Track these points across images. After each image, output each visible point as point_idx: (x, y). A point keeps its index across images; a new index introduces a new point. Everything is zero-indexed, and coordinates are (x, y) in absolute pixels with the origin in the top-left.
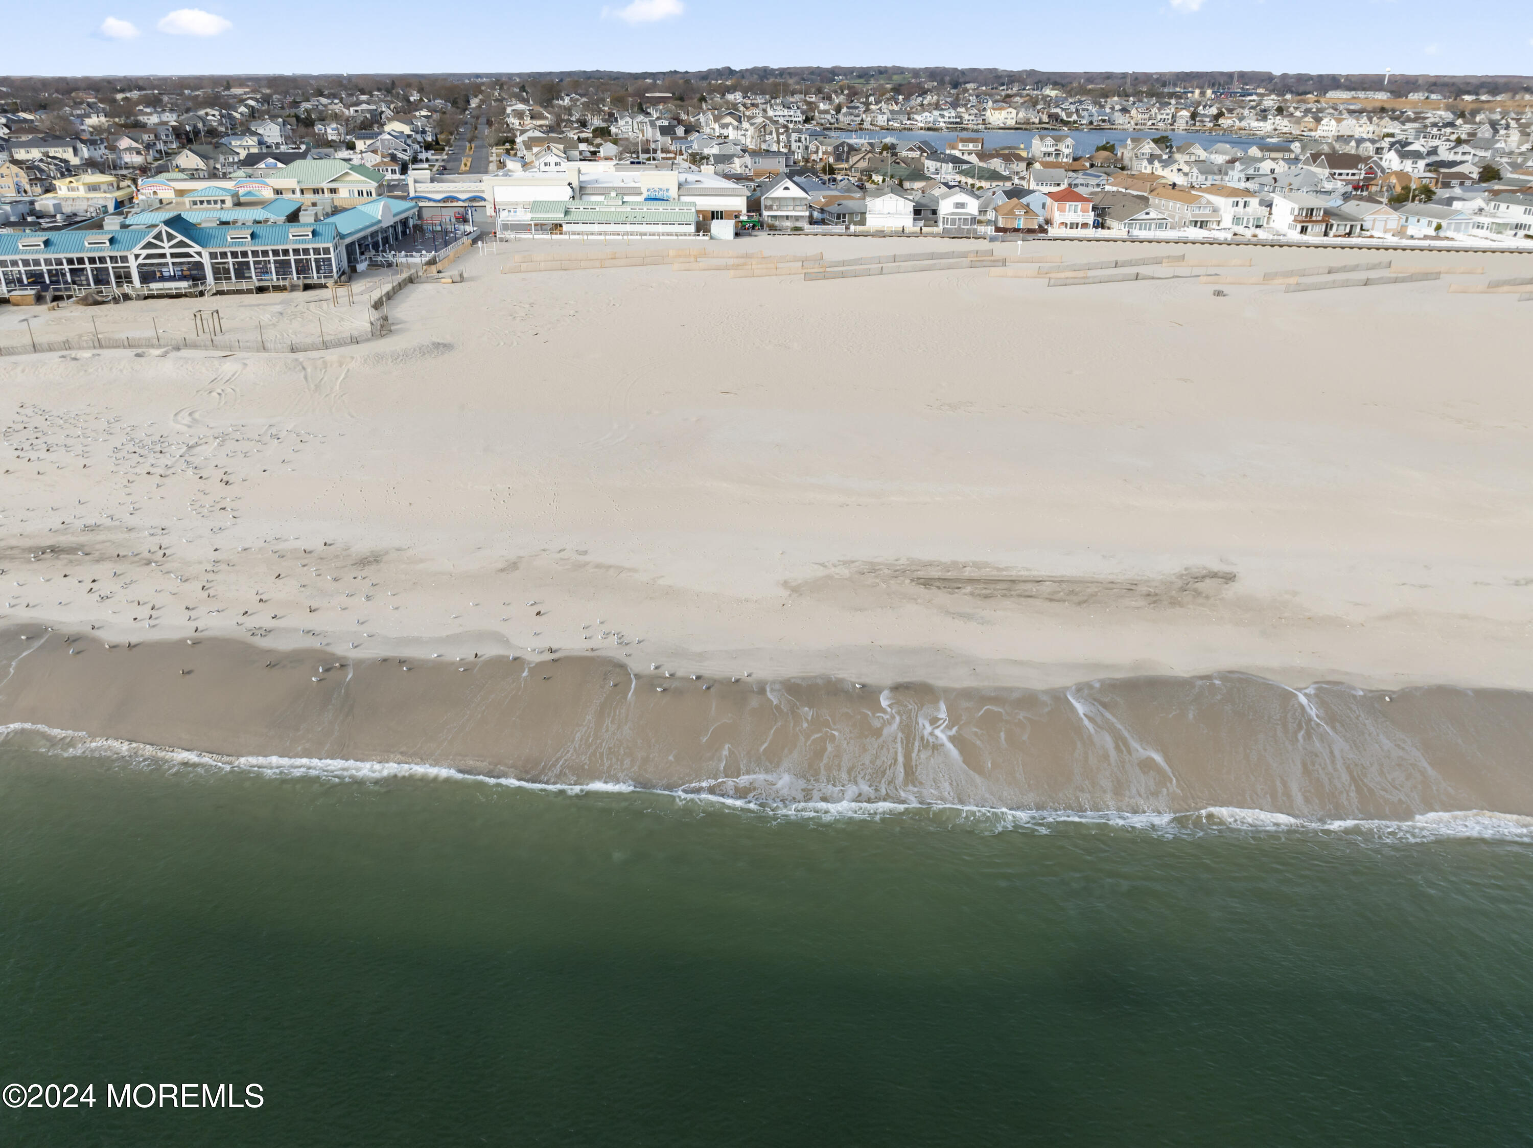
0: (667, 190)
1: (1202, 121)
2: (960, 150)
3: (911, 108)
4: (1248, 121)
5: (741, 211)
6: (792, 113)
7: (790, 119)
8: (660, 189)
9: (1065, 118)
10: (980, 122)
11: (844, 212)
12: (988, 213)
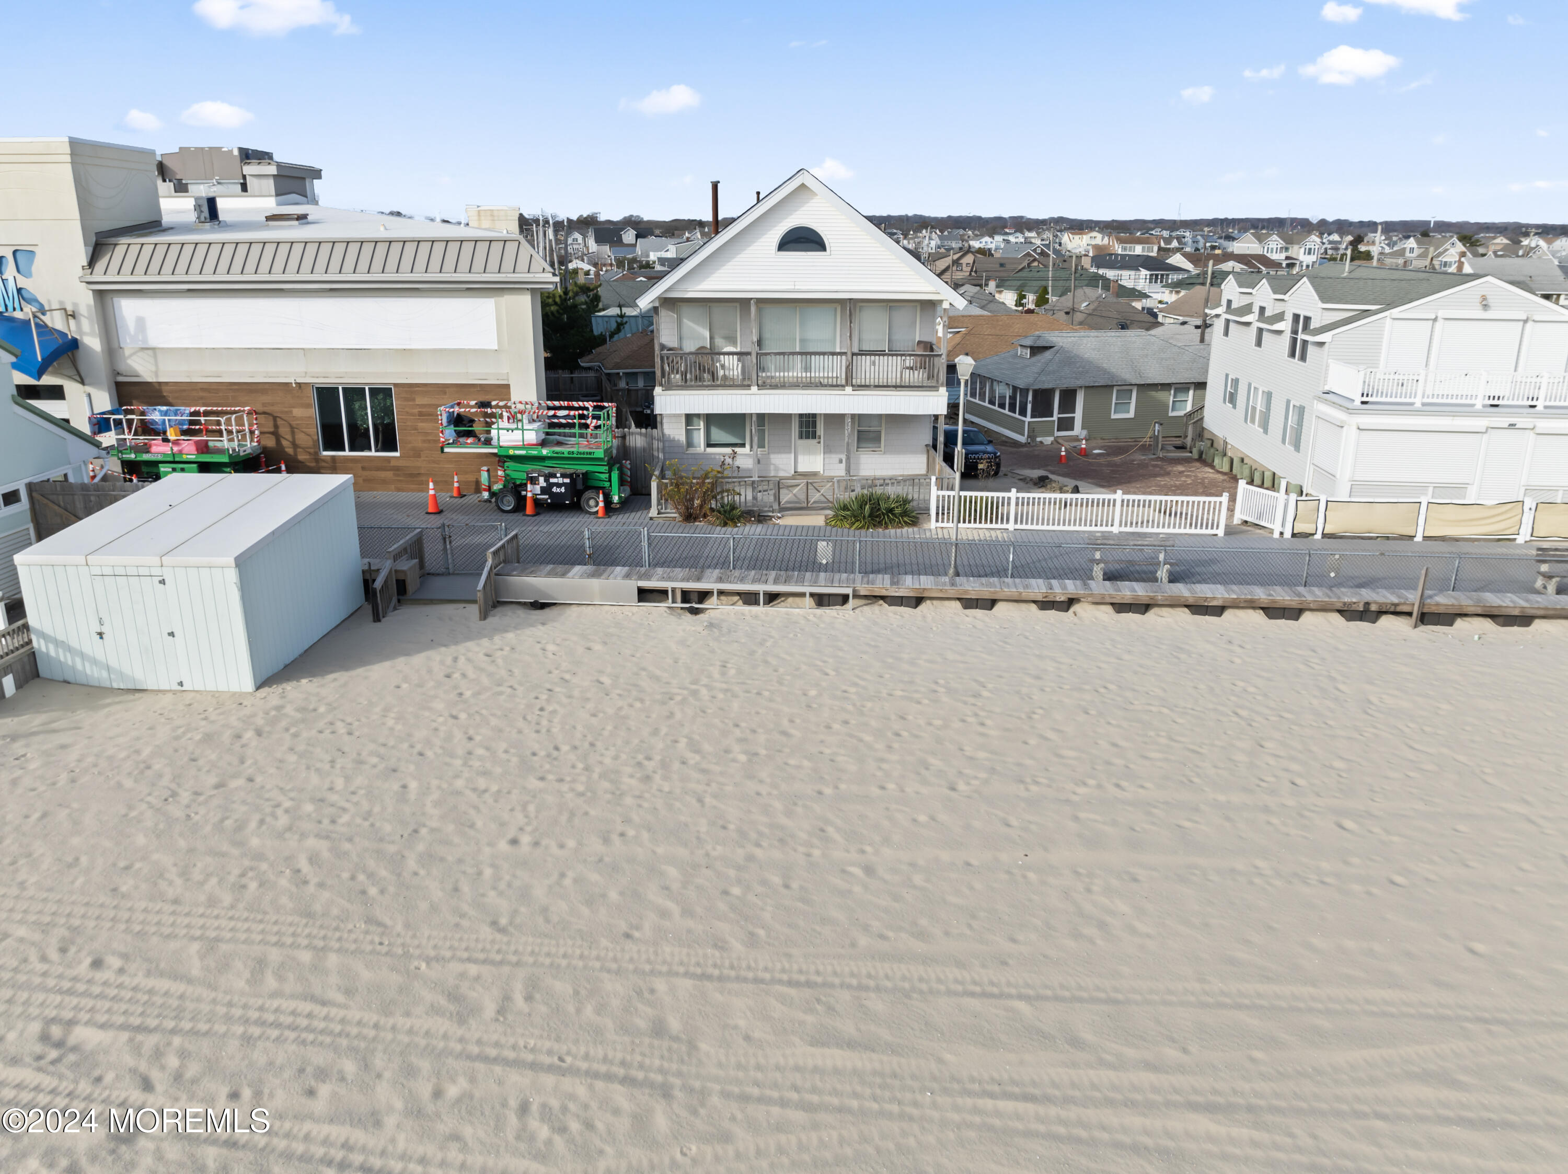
5: (503, 390)
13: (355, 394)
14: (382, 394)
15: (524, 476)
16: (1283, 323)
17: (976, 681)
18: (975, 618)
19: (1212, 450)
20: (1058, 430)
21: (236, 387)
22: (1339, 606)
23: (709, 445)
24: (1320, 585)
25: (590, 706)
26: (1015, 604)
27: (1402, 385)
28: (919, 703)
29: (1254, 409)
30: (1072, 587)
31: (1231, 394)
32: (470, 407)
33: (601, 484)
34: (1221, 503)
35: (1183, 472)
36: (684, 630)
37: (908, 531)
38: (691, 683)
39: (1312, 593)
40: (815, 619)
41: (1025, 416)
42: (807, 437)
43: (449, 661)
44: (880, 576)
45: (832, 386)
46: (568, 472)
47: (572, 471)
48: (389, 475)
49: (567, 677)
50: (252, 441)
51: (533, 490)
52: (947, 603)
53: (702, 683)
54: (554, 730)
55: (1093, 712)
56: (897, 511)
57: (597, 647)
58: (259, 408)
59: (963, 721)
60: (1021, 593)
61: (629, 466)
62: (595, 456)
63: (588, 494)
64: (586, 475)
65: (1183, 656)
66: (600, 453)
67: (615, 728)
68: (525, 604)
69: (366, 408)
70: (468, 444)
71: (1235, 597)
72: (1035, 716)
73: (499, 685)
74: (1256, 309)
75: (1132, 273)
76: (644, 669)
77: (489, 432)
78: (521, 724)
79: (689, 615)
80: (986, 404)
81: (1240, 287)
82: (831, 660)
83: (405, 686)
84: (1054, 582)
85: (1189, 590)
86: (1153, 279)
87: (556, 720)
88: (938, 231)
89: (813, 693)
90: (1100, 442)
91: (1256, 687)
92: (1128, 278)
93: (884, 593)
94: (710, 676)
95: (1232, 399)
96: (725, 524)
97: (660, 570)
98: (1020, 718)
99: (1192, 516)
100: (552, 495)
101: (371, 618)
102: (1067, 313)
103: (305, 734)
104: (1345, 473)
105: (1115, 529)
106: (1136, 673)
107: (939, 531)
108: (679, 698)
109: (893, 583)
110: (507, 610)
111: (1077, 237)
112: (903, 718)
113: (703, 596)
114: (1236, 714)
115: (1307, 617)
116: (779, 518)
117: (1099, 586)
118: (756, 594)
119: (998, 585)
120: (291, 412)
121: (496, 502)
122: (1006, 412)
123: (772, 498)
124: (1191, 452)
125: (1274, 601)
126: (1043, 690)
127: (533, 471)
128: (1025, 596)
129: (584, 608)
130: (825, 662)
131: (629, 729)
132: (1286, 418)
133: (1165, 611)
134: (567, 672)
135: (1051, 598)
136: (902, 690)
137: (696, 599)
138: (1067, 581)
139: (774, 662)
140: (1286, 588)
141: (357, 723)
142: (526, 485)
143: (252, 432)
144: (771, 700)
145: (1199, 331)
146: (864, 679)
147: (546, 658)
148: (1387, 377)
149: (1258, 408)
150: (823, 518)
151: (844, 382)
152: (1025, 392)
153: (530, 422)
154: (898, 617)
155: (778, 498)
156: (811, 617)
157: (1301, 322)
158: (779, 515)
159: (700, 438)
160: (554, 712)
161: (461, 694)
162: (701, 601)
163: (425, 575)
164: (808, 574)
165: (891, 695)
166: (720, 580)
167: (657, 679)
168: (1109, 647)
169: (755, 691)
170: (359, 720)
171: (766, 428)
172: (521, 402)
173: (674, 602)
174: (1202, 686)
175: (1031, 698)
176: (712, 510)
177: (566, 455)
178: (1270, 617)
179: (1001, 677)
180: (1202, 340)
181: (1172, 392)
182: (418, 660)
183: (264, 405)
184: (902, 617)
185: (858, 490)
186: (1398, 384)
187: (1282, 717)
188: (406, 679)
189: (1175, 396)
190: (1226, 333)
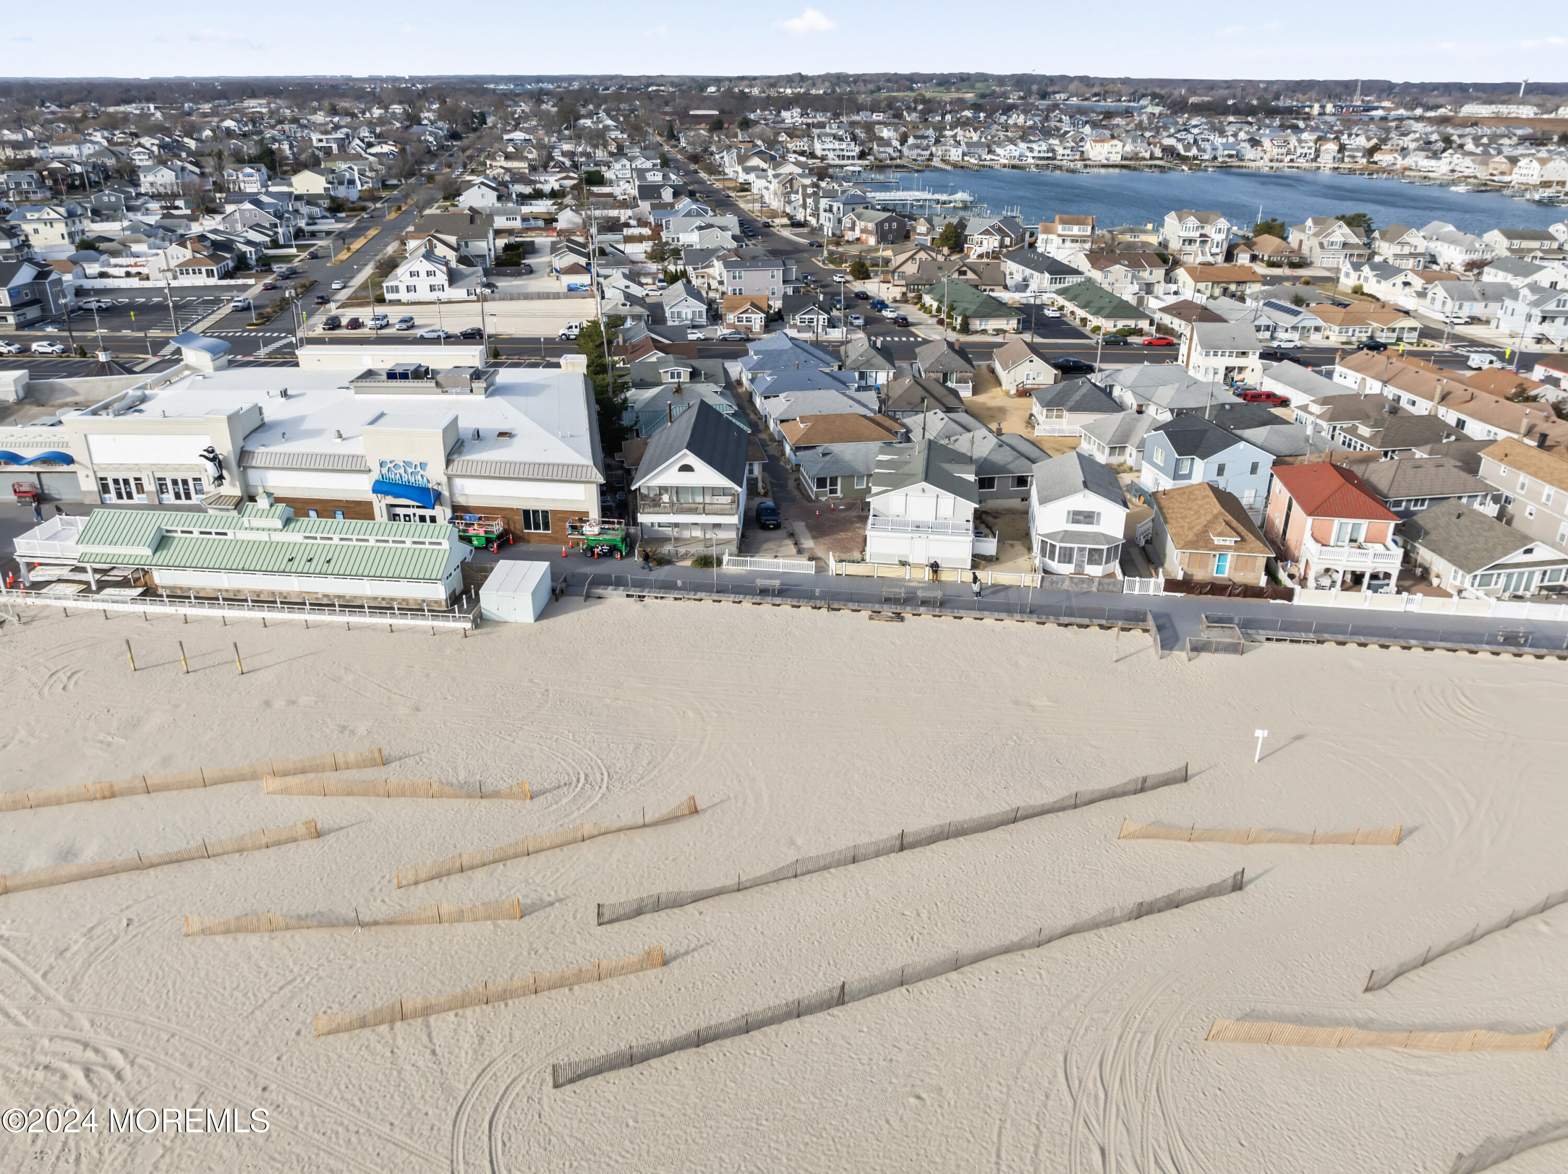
0: (423, 465)
1: (1353, 157)
2: (1059, 236)
3: (993, 137)
4: (1415, 159)
5: (587, 514)
6: (844, 146)
7: (841, 153)
8: (407, 464)
9: (1182, 152)
10: (1078, 157)
11: (833, 475)
12: (1128, 451)
13: (535, 512)
14: (545, 513)
18: (714, 605)
32: (576, 520)
33: (619, 548)
34: (812, 564)
40: (672, 605)
41: (814, 488)
43: (577, 615)
44: (692, 592)
45: (699, 513)
47: (610, 544)
48: (547, 539)
49: (607, 620)
52: (708, 601)
57: (614, 612)
61: (629, 541)
62: (617, 538)
63: (615, 552)
64: (614, 545)
69: (540, 517)
70: (575, 534)
73: (591, 623)
76: (625, 619)
77: (582, 529)
79: (640, 605)
93: (692, 598)
97: (633, 587)
101: (555, 600)
109: (694, 595)
110: (592, 600)
120: (514, 518)
123: (675, 555)
129: (611, 599)
133: (765, 605)
147: (602, 615)
150: (691, 562)
151: (702, 512)
152: (813, 478)
153: (596, 526)
154: (694, 604)
158: (677, 561)
161: (582, 624)
164: (673, 591)
166: (649, 592)
172: (593, 519)
173: (636, 599)
177: (608, 538)
183: (505, 515)
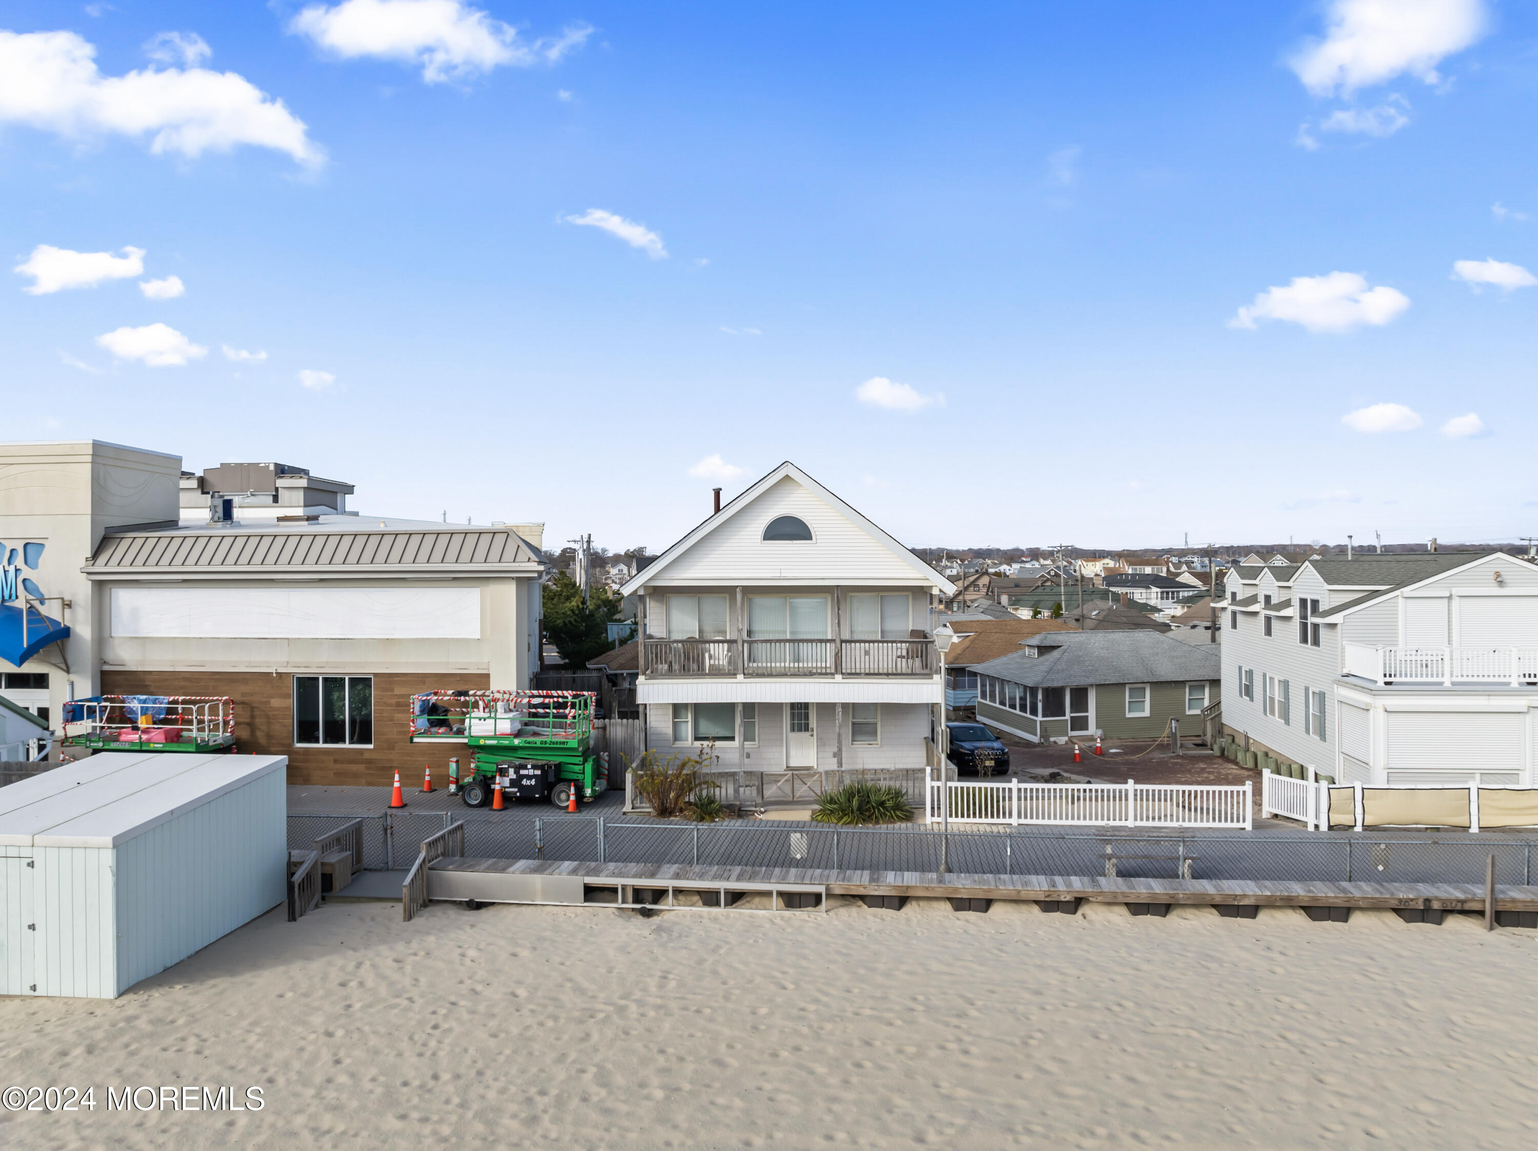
0: (31, 552)
5: (483, 680)
13: (334, 683)
14: (361, 683)
15: (494, 768)
16: (1291, 609)
17: (962, 996)
18: (967, 921)
19: (1234, 746)
20: (1072, 730)
21: (217, 677)
22: (1394, 904)
23: (697, 739)
24: (1367, 880)
25: (493, 1024)
26: (1014, 905)
27: (1427, 666)
28: (890, 1024)
29: (1272, 699)
30: (1078, 884)
31: (1247, 686)
32: (447, 696)
33: (575, 777)
34: (1244, 792)
35: (1205, 768)
36: (628, 934)
37: (901, 826)
38: (621, 998)
39: (1360, 888)
40: (782, 923)
41: (1037, 716)
42: (800, 730)
43: (351, 967)
44: (859, 872)
45: (821, 674)
46: (540, 763)
47: (544, 762)
48: (361, 767)
49: (479, 988)
50: (225, 731)
51: (501, 783)
52: (935, 904)
53: (634, 997)
54: (441, 1053)
55: (1104, 1036)
56: (889, 804)
57: (525, 953)
58: (237, 697)
59: (942, 1048)
60: (1019, 892)
61: (607, 758)
62: (568, 746)
63: (561, 787)
64: (559, 766)
65: (1213, 966)
66: (573, 744)
67: (515, 1052)
68: (460, 903)
69: (344, 700)
70: (439, 733)
71: (1269, 894)
72: (1032, 1042)
73: (398, 996)
74: (1261, 599)
75: (1144, 591)
76: (570, 980)
77: (463, 721)
78: (404, 1045)
79: (640, 917)
80: (997, 705)
81: (1242, 578)
82: (791, 971)
83: (289, 995)
84: (1058, 879)
85: (1215, 886)
86: (1164, 596)
87: (447, 1041)
88: (959, 561)
89: (763, 1011)
90: (1117, 742)
91: (1307, 1004)
92: (1139, 595)
93: (862, 891)
94: (645, 990)
95: (1248, 691)
96: (702, 819)
97: (612, 866)
98: (1012, 1044)
99: (1214, 810)
100: (522, 788)
101: (286, 917)
102: (1077, 620)
103: (145, 1052)
104: (1379, 761)
105: (1130, 823)
106: (1157, 986)
107: (936, 826)
108: (601, 1016)
109: (872, 880)
110: (438, 910)
111: (1090, 564)
112: (868, 1044)
113: (659, 895)
114: (1284, 1038)
115: (1357, 919)
116: (762, 813)
117: (1111, 883)
118: (717, 893)
119: (993, 883)
120: (269, 702)
121: (463, 796)
122: (1017, 712)
123: (754, 793)
124: (1212, 750)
125: (1315, 899)
126: (1043, 1009)
127: (504, 762)
128: (1024, 895)
129: (523, 908)
130: (784, 973)
131: (531, 1054)
132: (1307, 706)
133: (1189, 913)
134: (480, 982)
135: (1054, 898)
136: (872, 1009)
137: (650, 899)
138: (1073, 878)
139: (723, 972)
140: (1327, 883)
141: (213, 1039)
142: (494, 777)
143: (226, 723)
144: (711, 1020)
145: (1210, 631)
146: (827, 994)
147: (462, 965)
148: (1408, 658)
149: (1277, 698)
150: (810, 813)
151: (833, 671)
152: (1033, 691)
153: (505, 712)
154: (878, 920)
155: (761, 792)
156: (778, 921)
157: (1309, 606)
158: (762, 810)
159: (688, 729)
160: (450, 1030)
161: (349, 1006)
162: (656, 901)
163: (359, 869)
164: (777, 870)
165: (857, 1014)
166: (677, 876)
167: (581, 991)
168: (1125, 955)
169: (694, 1008)
170: (216, 1036)
171: (756, 720)
172: (498, 692)
173: (624, 902)
174: (1238, 1002)
175: (1028, 1019)
176: (689, 803)
177: (538, 745)
178: (1314, 918)
179: (993, 992)
180: (1213, 640)
181: (1187, 690)
182: (316, 966)
183: (243, 695)
184: (883, 920)
185: (847, 781)
186: (1422, 666)
187: (1343, 1042)
188: (293, 989)
189: (1190, 695)
190: (1234, 626)
